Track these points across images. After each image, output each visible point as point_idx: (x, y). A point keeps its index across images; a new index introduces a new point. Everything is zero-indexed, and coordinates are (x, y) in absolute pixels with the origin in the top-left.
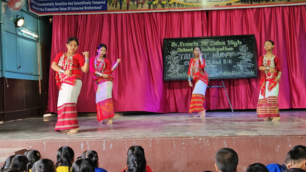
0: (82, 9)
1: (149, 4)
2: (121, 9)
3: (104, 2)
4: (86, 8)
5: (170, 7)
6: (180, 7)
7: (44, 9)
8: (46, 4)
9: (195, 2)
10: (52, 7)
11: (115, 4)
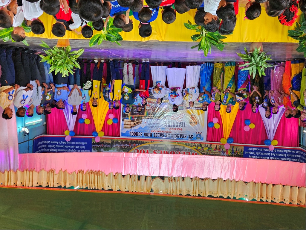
0: (264, 150)
1: (211, 148)
2: (233, 147)
3: (246, 153)
4: (261, 150)
5: (195, 144)
6: (188, 143)
7: (295, 152)
8: (294, 156)
9: (176, 146)
10: (289, 153)
11: (238, 151)
